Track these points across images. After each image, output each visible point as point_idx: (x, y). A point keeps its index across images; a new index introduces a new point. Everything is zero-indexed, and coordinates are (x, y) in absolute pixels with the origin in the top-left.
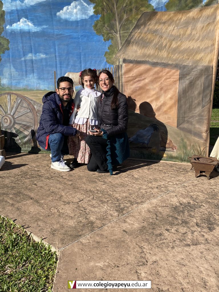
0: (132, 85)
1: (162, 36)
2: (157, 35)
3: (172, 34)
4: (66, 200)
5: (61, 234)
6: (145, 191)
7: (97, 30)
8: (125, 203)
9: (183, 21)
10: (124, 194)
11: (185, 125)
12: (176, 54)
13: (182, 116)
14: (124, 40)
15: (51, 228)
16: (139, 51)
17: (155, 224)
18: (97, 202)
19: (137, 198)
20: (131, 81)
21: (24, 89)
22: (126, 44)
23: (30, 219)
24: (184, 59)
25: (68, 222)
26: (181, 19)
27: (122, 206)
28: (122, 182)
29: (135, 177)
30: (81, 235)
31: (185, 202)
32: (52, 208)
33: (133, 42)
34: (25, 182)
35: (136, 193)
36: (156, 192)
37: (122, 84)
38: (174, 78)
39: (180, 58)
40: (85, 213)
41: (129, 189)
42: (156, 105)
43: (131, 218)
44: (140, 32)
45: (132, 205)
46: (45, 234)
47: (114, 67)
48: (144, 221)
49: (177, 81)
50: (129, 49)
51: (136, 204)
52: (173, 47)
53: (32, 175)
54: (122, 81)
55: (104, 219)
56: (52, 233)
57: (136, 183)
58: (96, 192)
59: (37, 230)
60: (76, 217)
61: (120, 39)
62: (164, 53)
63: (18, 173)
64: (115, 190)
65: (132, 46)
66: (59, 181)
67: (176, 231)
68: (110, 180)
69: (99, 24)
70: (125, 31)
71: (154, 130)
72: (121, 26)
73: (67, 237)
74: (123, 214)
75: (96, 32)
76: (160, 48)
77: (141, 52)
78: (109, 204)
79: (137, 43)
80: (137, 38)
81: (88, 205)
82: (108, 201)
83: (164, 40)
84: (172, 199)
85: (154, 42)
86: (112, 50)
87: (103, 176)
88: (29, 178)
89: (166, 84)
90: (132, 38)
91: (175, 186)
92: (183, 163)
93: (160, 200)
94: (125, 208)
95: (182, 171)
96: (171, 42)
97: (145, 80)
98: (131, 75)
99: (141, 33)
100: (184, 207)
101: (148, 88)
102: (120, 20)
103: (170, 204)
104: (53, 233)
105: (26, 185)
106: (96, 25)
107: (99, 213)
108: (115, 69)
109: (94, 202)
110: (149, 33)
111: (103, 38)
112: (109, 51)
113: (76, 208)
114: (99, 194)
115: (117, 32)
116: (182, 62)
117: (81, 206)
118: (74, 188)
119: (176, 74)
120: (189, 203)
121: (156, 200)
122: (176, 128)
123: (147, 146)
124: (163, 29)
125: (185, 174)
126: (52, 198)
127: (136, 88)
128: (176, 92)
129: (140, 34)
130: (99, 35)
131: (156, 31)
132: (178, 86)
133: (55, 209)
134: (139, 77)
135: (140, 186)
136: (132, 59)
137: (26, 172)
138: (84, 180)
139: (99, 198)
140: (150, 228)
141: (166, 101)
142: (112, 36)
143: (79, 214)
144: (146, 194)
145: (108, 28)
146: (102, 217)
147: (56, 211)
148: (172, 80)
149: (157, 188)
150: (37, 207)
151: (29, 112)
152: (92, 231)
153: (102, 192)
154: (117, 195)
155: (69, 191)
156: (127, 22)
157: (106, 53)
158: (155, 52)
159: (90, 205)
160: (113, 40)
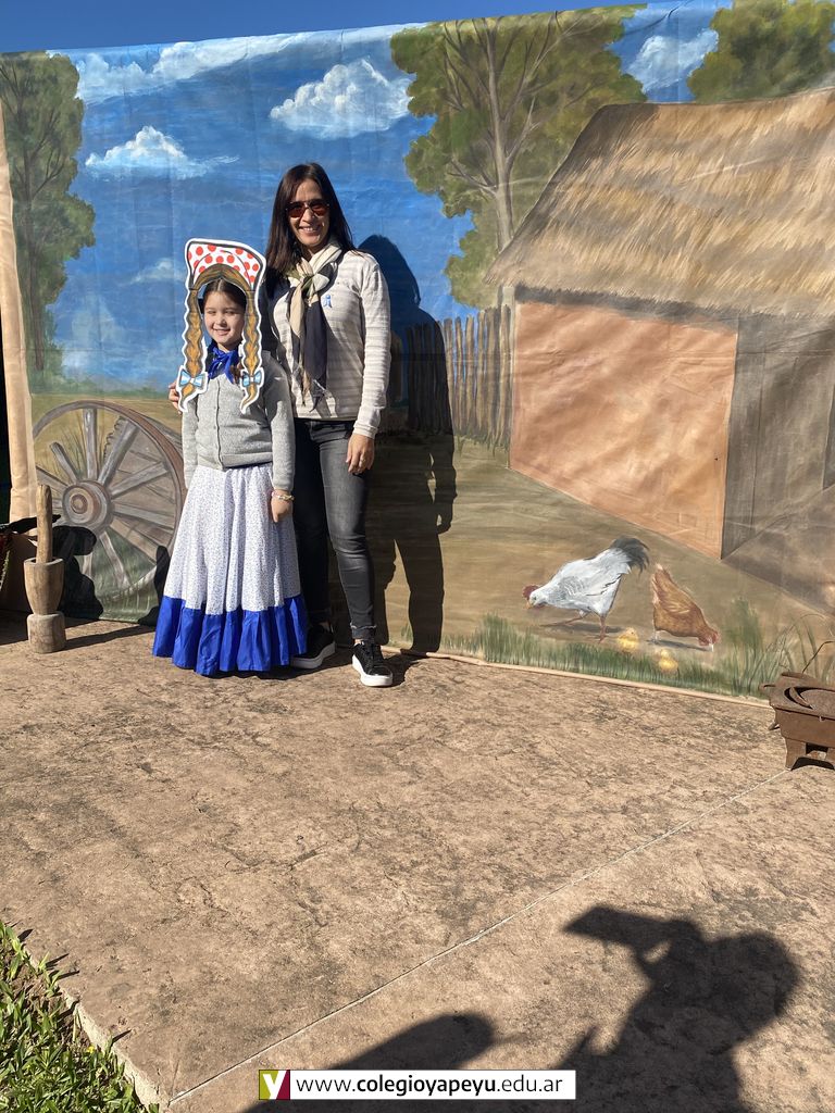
0: (547, 387)
1: (672, 200)
2: (652, 195)
3: (714, 191)
4: (248, 847)
5: (194, 1017)
6: (575, 822)
7: (419, 175)
8: (484, 878)
9: (756, 143)
10: (486, 837)
11: (757, 552)
12: (728, 273)
13: (741, 514)
14: (523, 213)
15: (163, 981)
16: (580, 256)
17: (594, 991)
18: (368, 868)
19: (535, 858)
20: (544, 371)
21: (145, 389)
22: (527, 230)
23: (89, 932)
24: (757, 289)
25: (236, 959)
26: (752, 133)
27: (469, 893)
28: (485, 777)
29: (542, 753)
30: (275, 1029)
31: (733, 886)
32: (188, 886)
33: (558, 222)
34: (112, 754)
35: (534, 833)
36: (619, 832)
37: (508, 381)
38: (716, 365)
39: (742, 286)
40: (312, 920)
41: (507, 813)
42: (641, 467)
43: (499, 955)
44: (585, 184)
45: (511, 890)
46: (132, 1010)
47: (479, 315)
48: (551, 973)
49: (729, 374)
50: (541, 248)
51: (528, 888)
52: (716, 243)
53: (145, 722)
54: (509, 369)
55: (383, 953)
56: (163, 1006)
57: (541, 781)
58: (373, 817)
59: (105, 990)
60: (275, 933)
61: (509, 209)
62: (679, 264)
63: (96, 712)
64: (450, 814)
65: (555, 235)
66: (238, 756)
67: (685, 1034)
68: (437, 762)
69: (428, 154)
70: (530, 180)
71: (630, 564)
72: (513, 159)
73: (218, 1033)
74: (468, 935)
75: (416, 181)
76: (662, 244)
77: (587, 259)
78: (414, 879)
79: (573, 224)
80: (574, 204)
81: (333, 878)
82: (415, 864)
83: (681, 215)
84: (680, 870)
85: (641, 220)
86: (477, 249)
87: (412, 742)
88: (131, 739)
89: (683, 386)
90: (554, 205)
91: (700, 805)
92: (742, 700)
93: (630, 872)
94: (480, 905)
95: (735, 737)
96: (708, 221)
97: (598, 368)
98: (544, 349)
99: (589, 186)
100: (727, 910)
101: (608, 398)
102: (512, 134)
103: (670, 893)
104: (164, 1009)
105: (110, 768)
106: (417, 156)
107: (367, 921)
108: (483, 325)
109: (358, 864)
110: (621, 188)
111: (442, 204)
112: (461, 254)
113: (282, 889)
114: (384, 827)
115: (497, 183)
116: (749, 300)
117: (302, 881)
118: (291, 795)
119: (721, 349)
120: (751, 892)
121: (610, 870)
122: (719, 561)
123: (600, 624)
124: (677, 172)
125: (748, 753)
126: (194, 834)
127: (561, 396)
128: (720, 418)
129: (585, 193)
130: (430, 194)
131: (648, 179)
132: (728, 396)
133: (200, 890)
134: (575, 358)
135: (555, 799)
136: (549, 287)
137: (126, 711)
138: (336, 761)
139: (380, 846)
140: (569, 1014)
141: (680, 452)
142: (478, 198)
143: (288, 924)
144: (577, 837)
145: (462, 167)
146: (378, 944)
147: (199, 899)
148: (708, 369)
149: (625, 810)
150: (129, 877)
151: (165, 475)
152: (325, 1009)
153: (398, 817)
154: (456, 839)
155: (269, 809)
156: (535, 144)
157: (452, 262)
158: (641, 260)
159: (338, 882)
160: (479, 212)
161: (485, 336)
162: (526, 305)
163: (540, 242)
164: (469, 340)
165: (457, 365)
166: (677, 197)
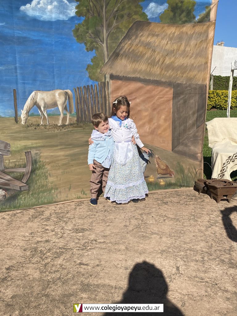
1: (155, 50)
2: (149, 48)
3: (166, 48)
7: (77, 36)
9: (177, 35)
11: (180, 148)
12: (170, 72)
13: (176, 138)
14: (112, 51)
16: (129, 65)
22: (113, 57)
24: (178, 76)
26: (175, 33)
33: (122, 55)
37: (109, 105)
38: (167, 98)
39: (174, 75)
44: (131, 44)
47: (98, 84)
49: (171, 100)
50: (117, 63)
52: (167, 63)
54: (109, 101)
61: (107, 50)
62: (157, 68)
65: (121, 59)
69: (82, 29)
70: (114, 41)
71: (149, 157)
72: (109, 33)
75: (76, 38)
76: (153, 63)
77: (132, 67)
79: (127, 55)
80: (127, 50)
83: (157, 55)
85: (146, 56)
86: (97, 63)
89: (159, 104)
90: (121, 49)
92: (182, 189)
96: (164, 57)
97: (135, 100)
106: (77, 30)
108: (100, 87)
110: (141, 46)
111: (85, 47)
112: (92, 63)
115: (104, 42)
116: (175, 80)
119: (169, 93)
122: (171, 152)
124: (156, 42)
128: (170, 112)
129: (131, 46)
130: (81, 43)
131: (148, 44)
132: (171, 106)
136: (120, 75)
142: (97, 46)
145: (92, 35)
148: (165, 99)
156: (116, 30)
157: (88, 66)
158: (146, 67)
160: (98, 50)
161: (101, 91)
162: (114, 81)
163: (117, 61)
164: (96, 92)
165: (92, 100)
166: (156, 50)
